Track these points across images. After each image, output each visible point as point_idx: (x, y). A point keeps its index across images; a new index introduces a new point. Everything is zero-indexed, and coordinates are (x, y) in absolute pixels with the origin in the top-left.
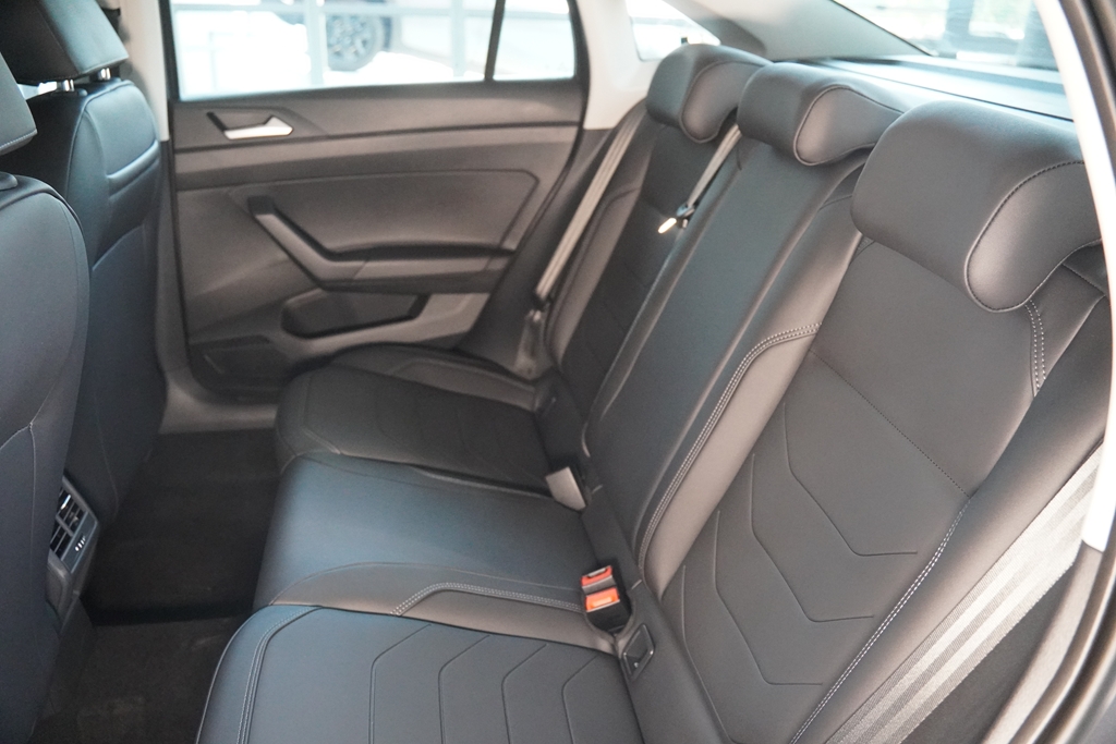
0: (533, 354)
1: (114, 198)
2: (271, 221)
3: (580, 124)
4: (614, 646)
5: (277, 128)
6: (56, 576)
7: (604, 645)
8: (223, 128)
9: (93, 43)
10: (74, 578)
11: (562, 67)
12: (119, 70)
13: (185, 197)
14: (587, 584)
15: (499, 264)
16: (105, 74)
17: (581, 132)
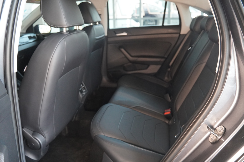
0: (168, 77)
1: (96, 41)
2: (123, 50)
3: (180, 33)
4: (169, 122)
5: (125, 34)
6: (80, 97)
7: (167, 122)
8: (116, 33)
9: (96, 18)
10: (83, 98)
11: (177, 23)
12: (99, 23)
13: (109, 45)
14: (166, 111)
15: (163, 60)
16: (97, 23)
17: (180, 35)
